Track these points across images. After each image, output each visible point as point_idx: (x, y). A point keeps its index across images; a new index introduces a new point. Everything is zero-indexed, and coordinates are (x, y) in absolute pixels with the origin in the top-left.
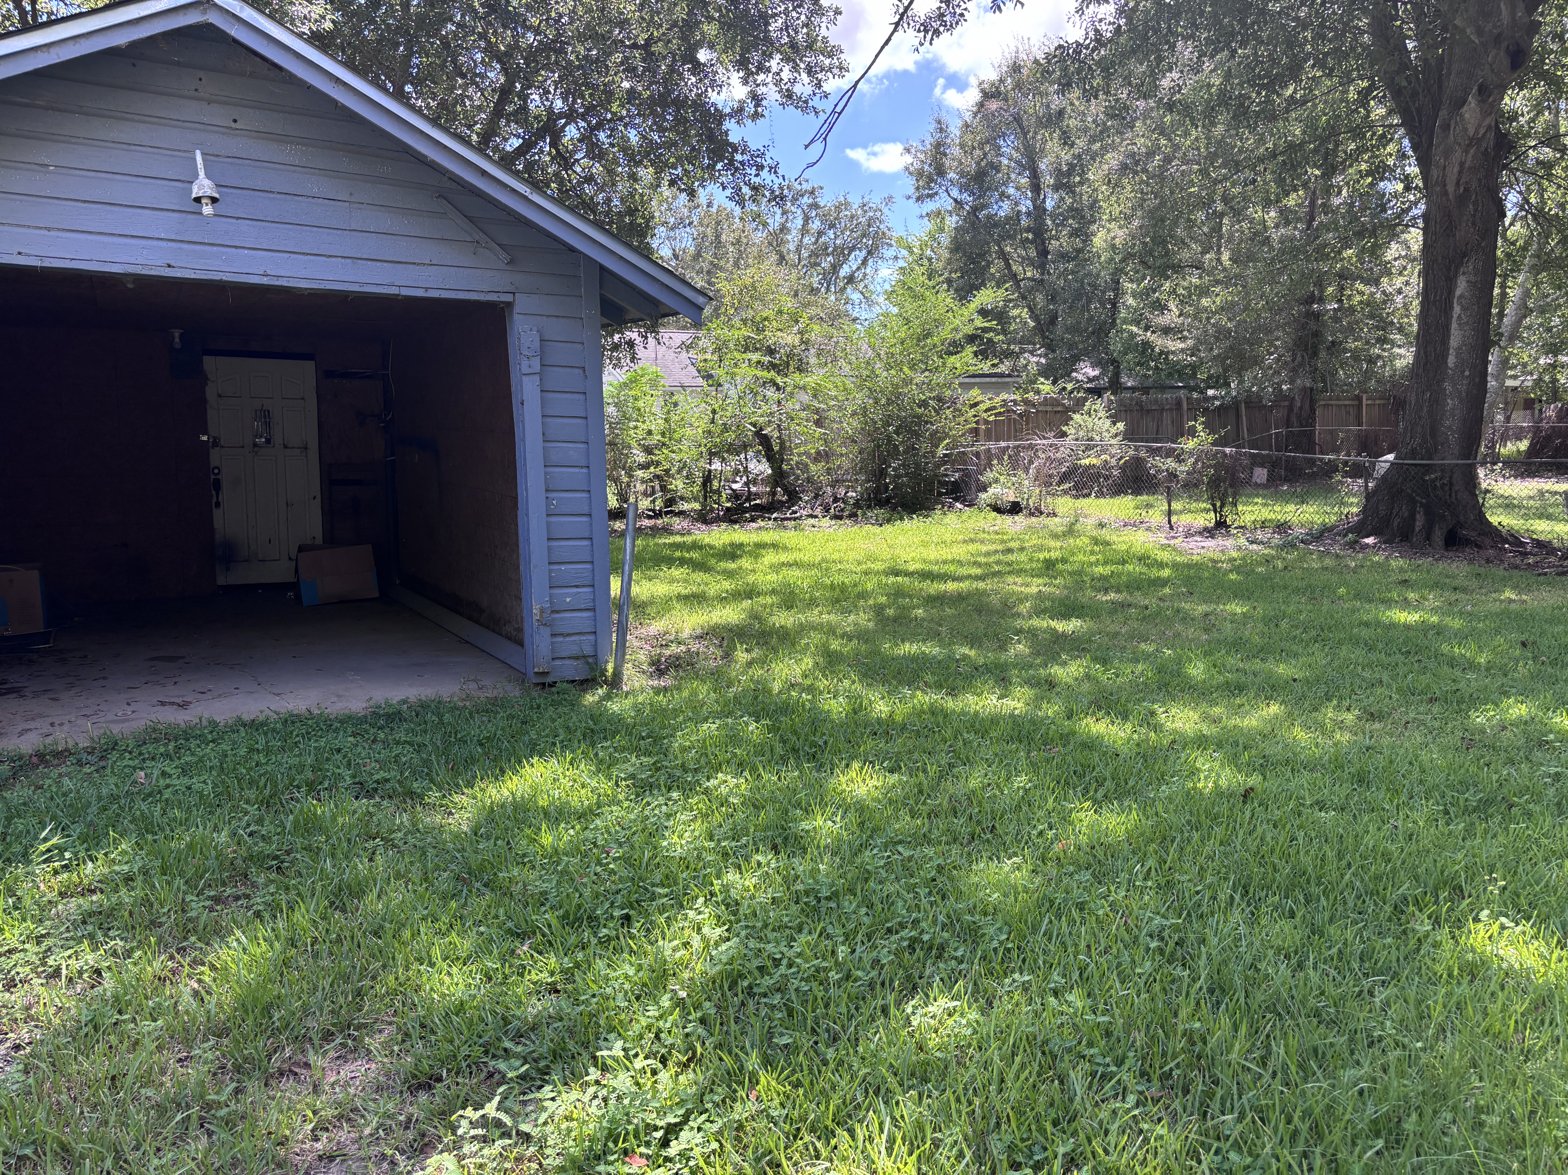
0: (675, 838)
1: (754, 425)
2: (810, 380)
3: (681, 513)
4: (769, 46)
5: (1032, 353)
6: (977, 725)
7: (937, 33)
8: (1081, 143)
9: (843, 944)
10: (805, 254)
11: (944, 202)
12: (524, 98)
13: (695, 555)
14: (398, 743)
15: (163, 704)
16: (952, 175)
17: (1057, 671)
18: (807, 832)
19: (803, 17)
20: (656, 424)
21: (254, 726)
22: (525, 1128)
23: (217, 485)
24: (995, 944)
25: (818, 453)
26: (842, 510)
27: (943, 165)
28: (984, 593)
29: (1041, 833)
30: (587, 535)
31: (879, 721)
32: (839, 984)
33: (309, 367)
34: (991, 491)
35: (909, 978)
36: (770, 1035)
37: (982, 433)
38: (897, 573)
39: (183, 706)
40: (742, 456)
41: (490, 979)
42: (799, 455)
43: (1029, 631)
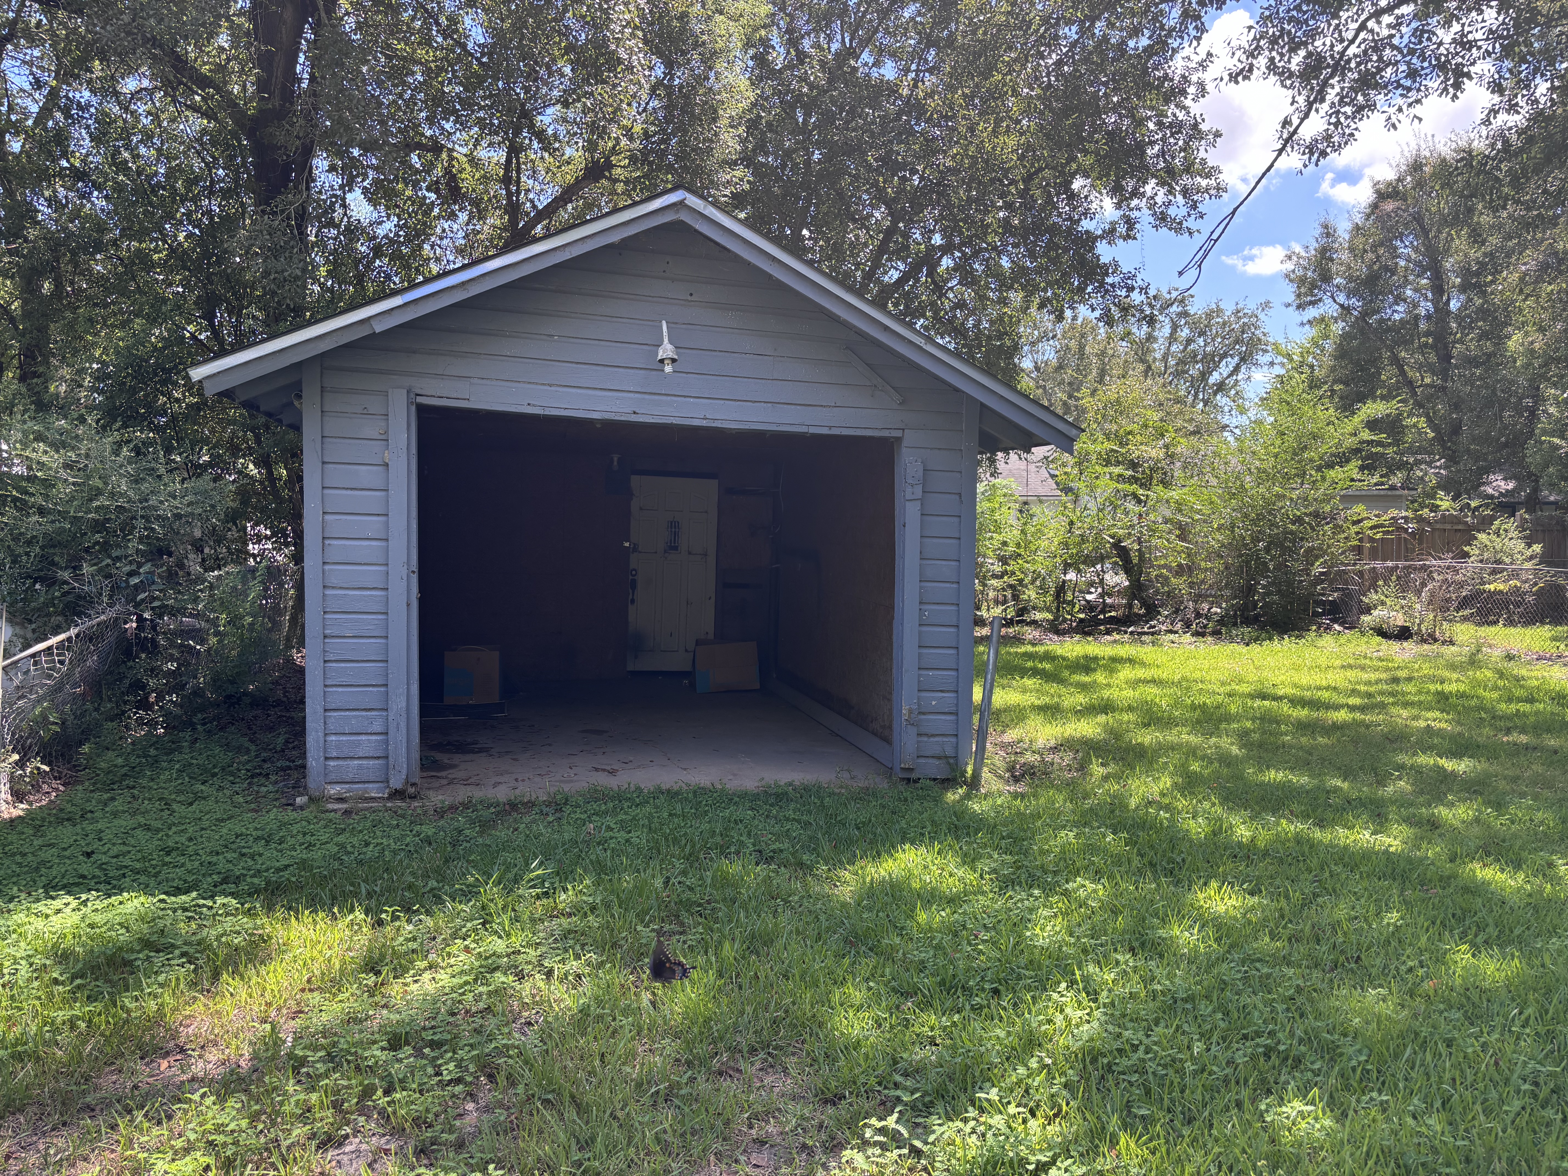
0: (1038, 931)
1: (1112, 537)
2: (1175, 494)
3: (1034, 623)
4: (1143, 172)
5: (1430, 464)
6: (1346, 859)
7: (1324, 154)
8: (1494, 240)
9: (1199, 1040)
10: (1172, 362)
11: (1328, 308)
12: (906, 235)
13: (1047, 666)
14: (788, 819)
15: (597, 770)
16: (1338, 280)
17: (1443, 812)
18: (1164, 939)
19: (1181, 143)
20: (1012, 535)
21: (672, 795)
22: (918, 1144)
23: (633, 585)
24: (1354, 1063)
25: (1180, 565)
26: (1205, 627)
27: (1329, 270)
28: (1362, 723)
29: (1410, 970)
30: (954, 644)
31: (1240, 844)
32: (1195, 1073)
33: (714, 484)
34: (1375, 613)
35: (1264, 1081)
36: (1128, 1105)
37: (1366, 552)
38: (1264, 697)
39: (612, 772)
40: (1099, 567)
41: (880, 1026)
42: (1160, 567)
43: (1412, 767)
